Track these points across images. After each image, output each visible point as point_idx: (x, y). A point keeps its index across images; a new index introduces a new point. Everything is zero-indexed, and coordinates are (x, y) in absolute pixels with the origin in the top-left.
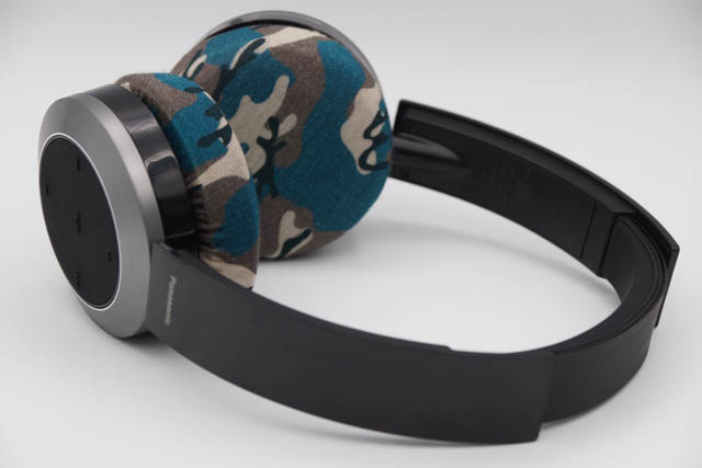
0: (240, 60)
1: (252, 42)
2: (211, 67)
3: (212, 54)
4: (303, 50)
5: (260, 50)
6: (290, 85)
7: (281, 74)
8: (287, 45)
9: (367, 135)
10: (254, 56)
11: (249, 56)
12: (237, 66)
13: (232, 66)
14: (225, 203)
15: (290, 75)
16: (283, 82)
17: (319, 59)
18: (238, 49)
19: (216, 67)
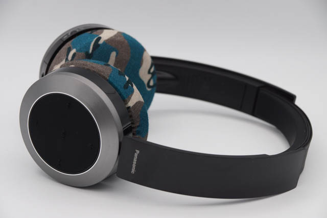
0: (93, 48)
1: (96, 39)
2: (80, 54)
3: (78, 48)
4: (119, 38)
5: (101, 42)
6: (116, 56)
7: (112, 51)
8: (112, 38)
9: (149, 72)
10: (99, 45)
11: (96, 45)
12: (92, 51)
13: (90, 51)
14: (139, 113)
15: (116, 51)
16: (113, 55)
17: (126, 42)
18: (90, 43)
19: (83, 53)
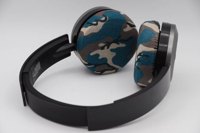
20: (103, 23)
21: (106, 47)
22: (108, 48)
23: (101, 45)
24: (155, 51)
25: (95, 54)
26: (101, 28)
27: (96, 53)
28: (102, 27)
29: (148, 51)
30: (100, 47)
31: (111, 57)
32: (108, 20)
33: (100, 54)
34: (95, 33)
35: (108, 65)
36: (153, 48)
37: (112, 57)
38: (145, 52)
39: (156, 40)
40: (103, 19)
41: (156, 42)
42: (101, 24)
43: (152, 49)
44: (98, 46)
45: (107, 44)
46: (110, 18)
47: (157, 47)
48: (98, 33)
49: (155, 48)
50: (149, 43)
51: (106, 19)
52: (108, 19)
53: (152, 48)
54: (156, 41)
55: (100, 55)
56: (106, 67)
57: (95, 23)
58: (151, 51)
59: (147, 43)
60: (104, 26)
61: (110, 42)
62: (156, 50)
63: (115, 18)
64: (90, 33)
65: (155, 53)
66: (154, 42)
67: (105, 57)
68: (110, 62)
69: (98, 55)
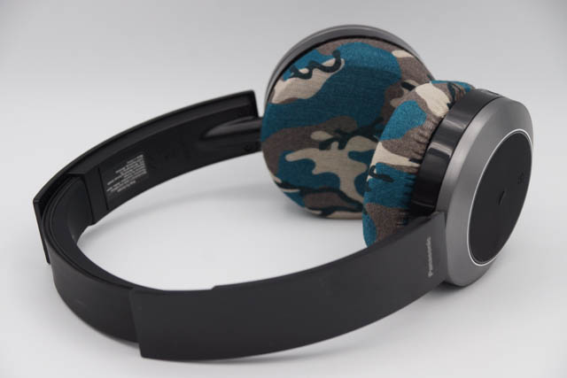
20: (327, 76)
21: (335, 145)
22: (341, 147)
23: (320, 135)
24: (412, 167)
25: (300, 158)
26: (319, 87)
27: (304, 157)
28: (321, 86)
29: (393, 164)
30: (315, 141)
31: (353, 176)
32: (343, 69)
33: (315, 160)
34: (300, 100)
35: (343, 196)
36: (407, 157)
37: (355, 176)
38: (385, 165)
39: (422, 135)
40: (330, 62)
41: (419, 142)
42: (319, 78)
43: (404, 162)
44: (309, 138)
45: (338, 135)
46: (350, 64)
47: (419, 157)
48: (309, 100)
49: (412, 160)
50: (400, 140)
51: (338, 63)
52: (343, 65)
53: (405, 156)
54: (422, 140)
55: (317, 164)
56: (337, 201)
57: (304, 71)
58: (400, 167)
59: (394, 140)
60: (327, 85)
61: (348, 131)
62: (416, 165)
63: (366, 65)
64: (287, 97)
65: (411, 174)
66: (414, 140)
67: (334, 172)
68: (348, 187)
69: (309, 164)
